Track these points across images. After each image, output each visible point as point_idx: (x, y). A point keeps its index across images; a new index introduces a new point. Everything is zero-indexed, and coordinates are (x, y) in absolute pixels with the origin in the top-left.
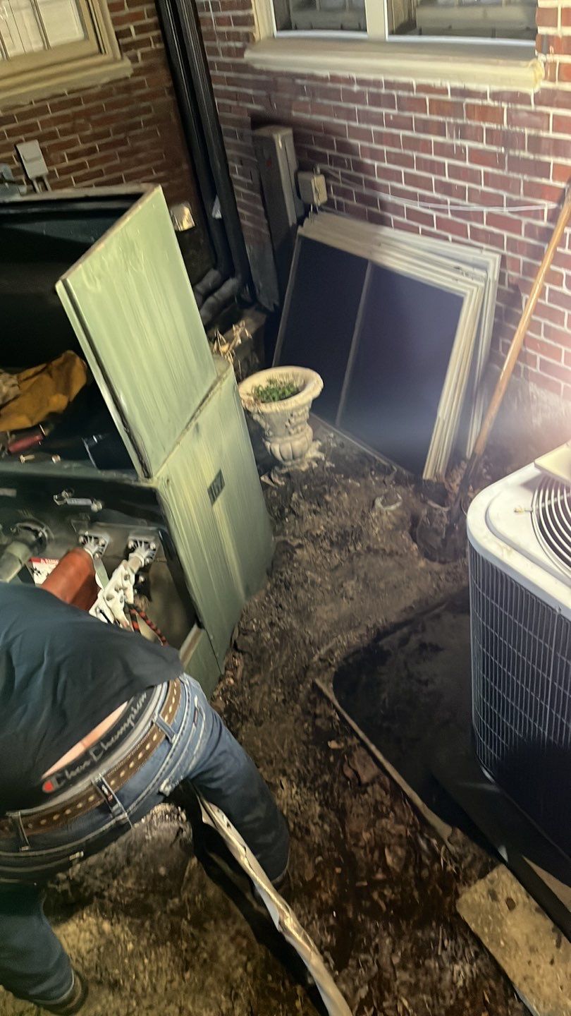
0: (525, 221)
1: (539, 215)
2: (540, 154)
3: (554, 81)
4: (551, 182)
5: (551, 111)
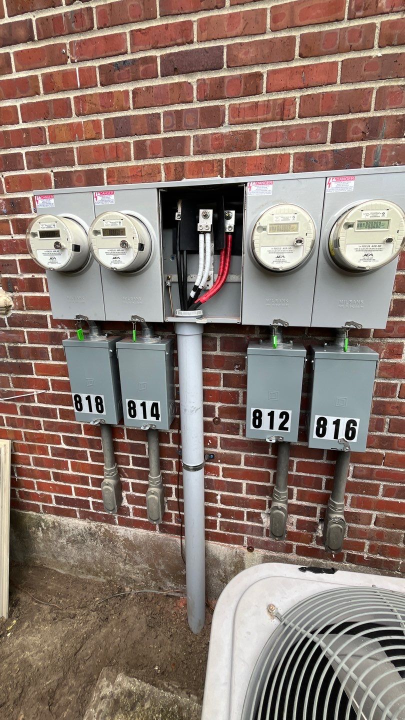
0: (19, 405)
1: (30, 399)
2: (21, 358)
3: (22, 310)
4: (35, 376)
5: (25, 330)
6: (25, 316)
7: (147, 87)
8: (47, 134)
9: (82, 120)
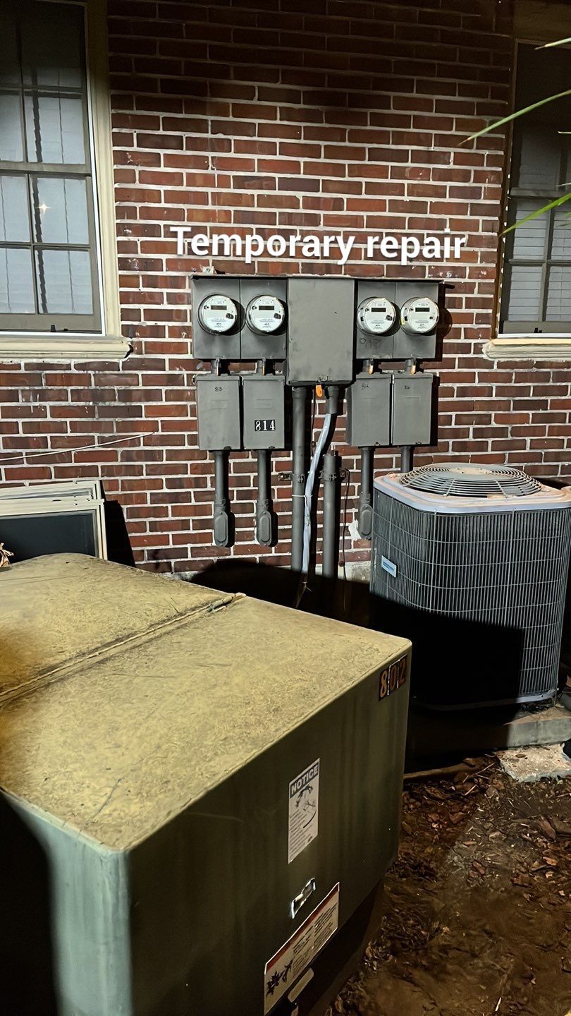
0: (120, 450)
1: (135, 442)
2: (131, 401)
3: (141, 353)
4: (144, 419)
5: (140, 373)
6: (143, 360)
7: (268, 195)
8: (186, 214)
9: (217, 208)
